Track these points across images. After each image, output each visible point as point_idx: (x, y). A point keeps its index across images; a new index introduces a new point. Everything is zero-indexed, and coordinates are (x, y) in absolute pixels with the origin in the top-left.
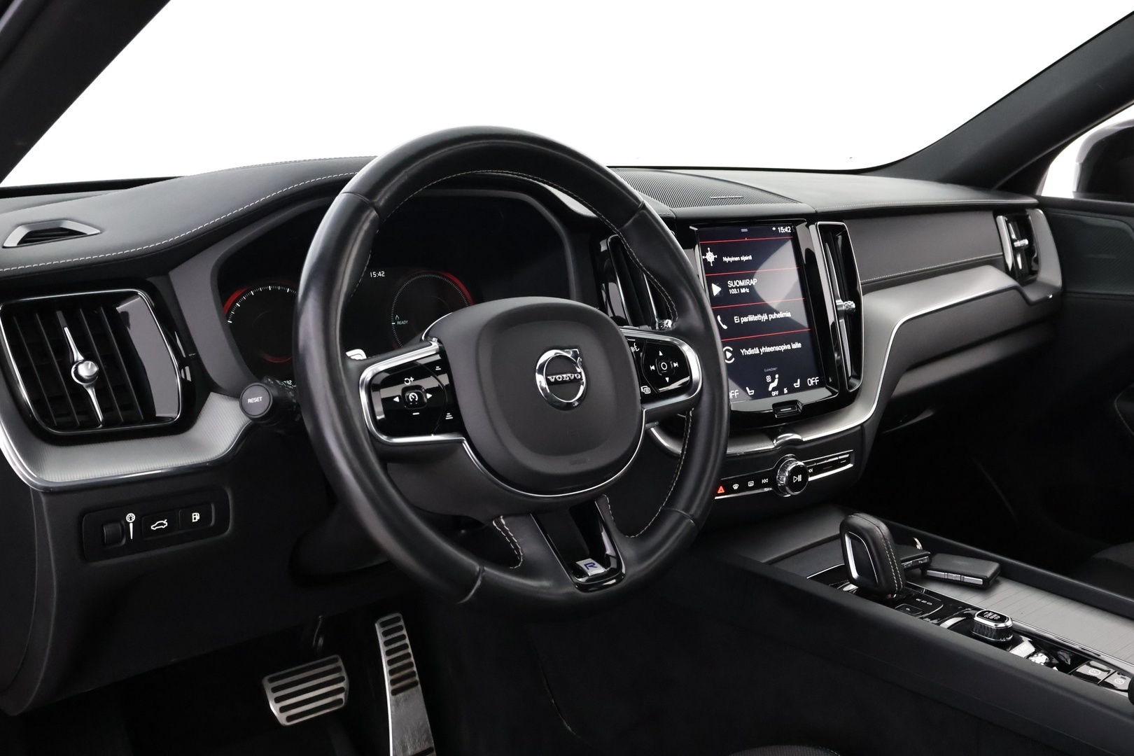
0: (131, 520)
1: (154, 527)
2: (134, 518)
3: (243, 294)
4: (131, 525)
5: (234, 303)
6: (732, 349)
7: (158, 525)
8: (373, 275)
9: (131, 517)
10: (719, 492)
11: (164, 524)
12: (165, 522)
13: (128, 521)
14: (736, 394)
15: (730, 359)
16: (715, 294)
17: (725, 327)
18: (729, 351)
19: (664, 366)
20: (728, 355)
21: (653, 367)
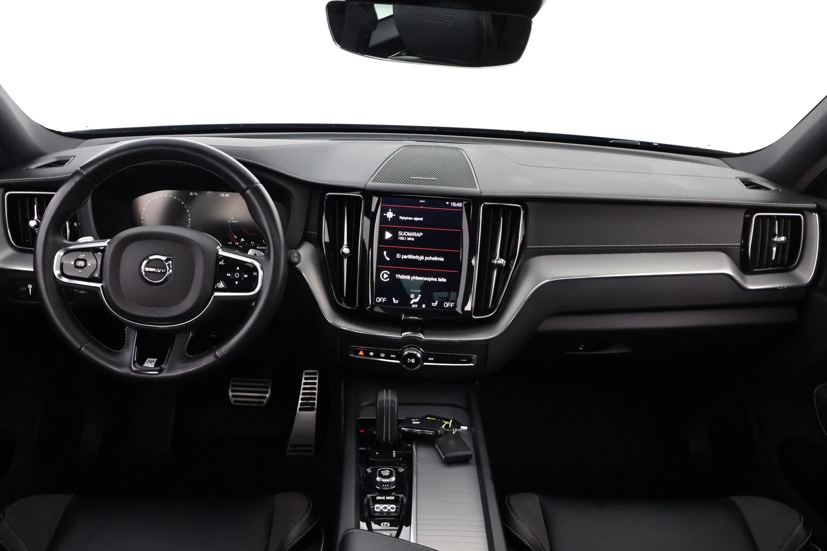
2: (31, 287)
4: (30, 290)
6: (389, 273)
8: (222, 195)
9: (30, 286)
10: (359, 354)
13: (29, 288)
15: (386, 279)
16: (386, 238)
17: (388, 259)
18: (387, 273)
19: (237, 275)
20: (386, 276)
21: (229, 275)
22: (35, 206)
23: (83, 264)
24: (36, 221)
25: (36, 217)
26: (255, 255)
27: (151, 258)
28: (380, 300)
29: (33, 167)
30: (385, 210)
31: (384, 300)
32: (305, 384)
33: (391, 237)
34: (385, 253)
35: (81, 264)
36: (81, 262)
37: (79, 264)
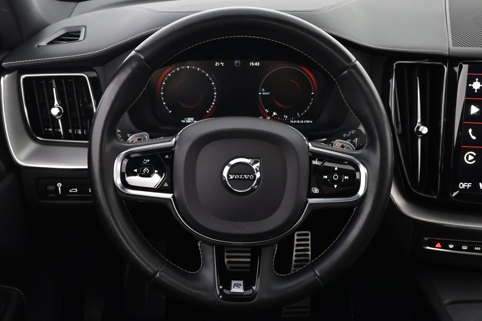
0: (59, 186)
1: (71, 191)
2: (61, 185)
3: (173, 69)
4: (60, 188)
5: (168, 74)
6: (475, 154)
7: (73, 190)
8: (251, 64)
9: (59, 185)
10: (437, 246)
11: (76, 191)
12: (76, 190)
13: (58, 186)
14: (468, 186)
15: (471, 161)
16: (472, 113)
17: (474, 138)
18: (472, 155)
19: (336, 177)
20: (471, 158)
21: (326, 177)
22: (54, 89)
23: (148, 171)
24: (57, 107)
25: (56, 103)
26: (343, 147)
27: (232, 162)
28: (464, 186)
29: (44, 43)
30: (471, 80)
31: (469, 185)
32: (297, 245)
33: (478, 112)
34: (470, 131)
35: (146, 171)
36: (146, 169)
37: (144, 171)
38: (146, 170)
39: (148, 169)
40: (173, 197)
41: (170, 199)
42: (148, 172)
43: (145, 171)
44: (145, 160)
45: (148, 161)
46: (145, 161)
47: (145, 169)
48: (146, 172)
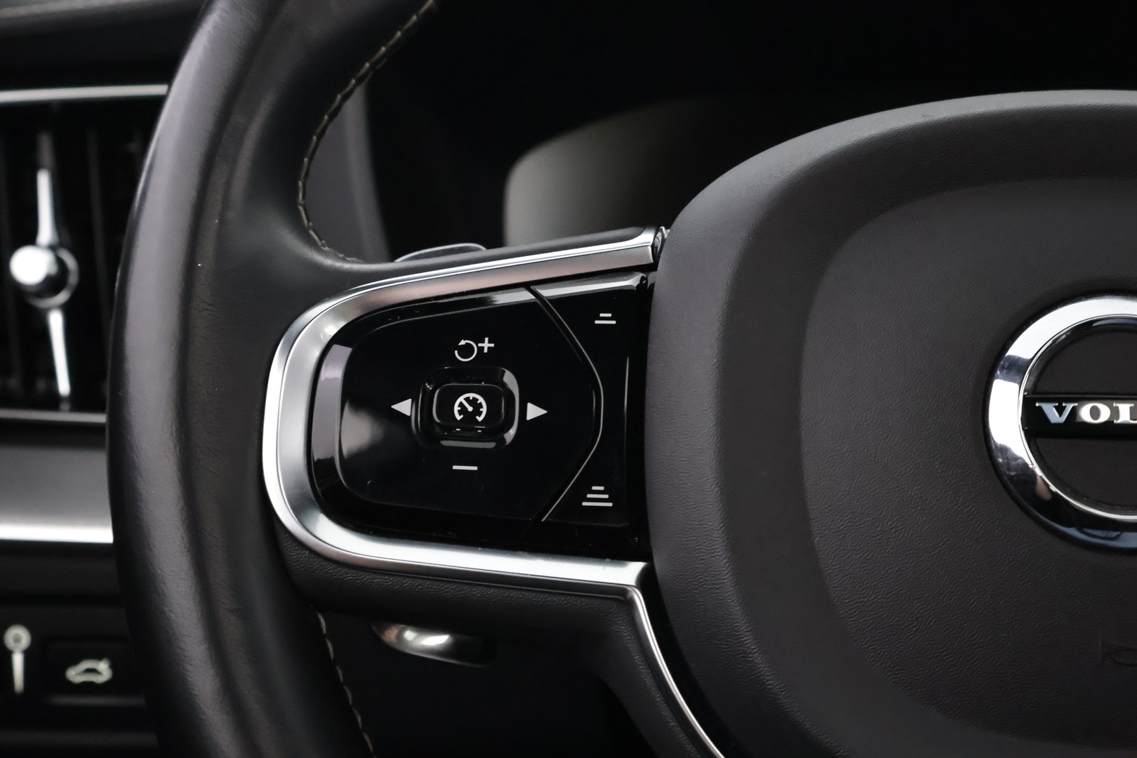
1: (78, 675)
23: (484, 410)
35: (470, 409)
36: (471, 395)
37: (456, 408)
38: (473, 402)
39: (481, 400)
40: (647, 582)
41: (618, 594)
42: (480, 419)
43: (463, 410)
44: (463, 342)
45: (486, 345)
46: (467, 351)
47: (461, 399)
48: (469, 417)
